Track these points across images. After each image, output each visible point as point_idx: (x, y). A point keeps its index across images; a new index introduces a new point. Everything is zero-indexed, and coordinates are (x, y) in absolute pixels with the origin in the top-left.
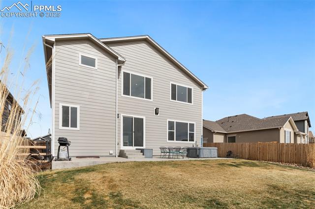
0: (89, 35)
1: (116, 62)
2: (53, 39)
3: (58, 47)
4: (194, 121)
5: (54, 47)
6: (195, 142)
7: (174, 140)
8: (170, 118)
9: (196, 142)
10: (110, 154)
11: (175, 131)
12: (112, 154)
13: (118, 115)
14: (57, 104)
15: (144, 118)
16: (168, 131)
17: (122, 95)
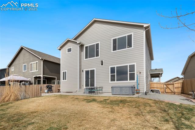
0: (68, 39)
1: (78, 45)
4: (134, 62)
7: (115, 81)
8: (112, 65)
11: (116, 74)
13: (83, 70)
14: (62, 72)
15: (95, 69)
16: (110, 74)
17: (85, 59)
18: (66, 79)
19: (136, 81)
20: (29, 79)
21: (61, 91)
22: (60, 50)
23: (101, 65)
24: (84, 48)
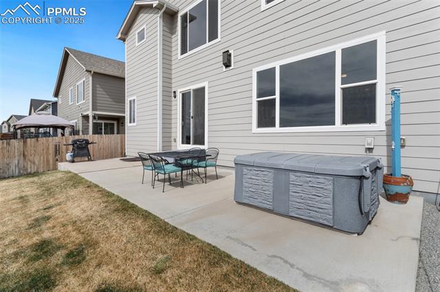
11: (277, 97)
13: (174, 92)
14: (127, 100)
15: (205, 84)
16: (255, 100)
17: (180, 57)
18: (134, 122)
19: (384, 128)
20: (73, 121)
21: (126, 152)
22: (123, 39)
23: (224, 69)
24: (176, 21)
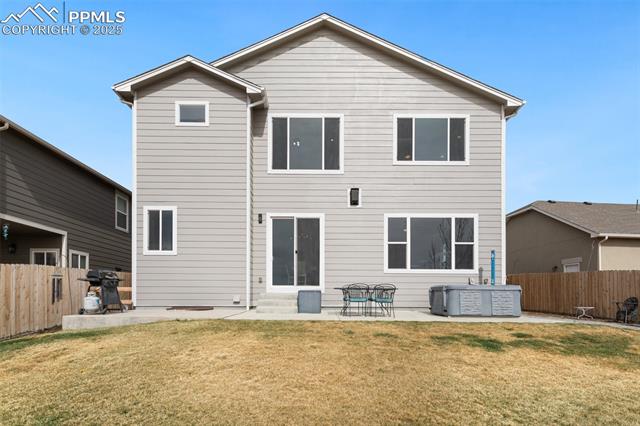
0: (188, 59)
1: (246, 101)
2: (127, 88)
3: (140, 100)
4: (473, 210)
5: (135, 102)
6: (475, 271)
7: (404, 267)
8: (392, 210)
9: (481, 270)
10: (235, 303)
11: (408, 243)
12: (238, 303)
13: (260, 216)
14: (140, 208)
15: (320, 216)
16: (386, 243)
17: (271, 171)
19: (477, 272)
21: (134, 301)
22: (127, 97)
23: (349, 206)
24: (264, 121)
